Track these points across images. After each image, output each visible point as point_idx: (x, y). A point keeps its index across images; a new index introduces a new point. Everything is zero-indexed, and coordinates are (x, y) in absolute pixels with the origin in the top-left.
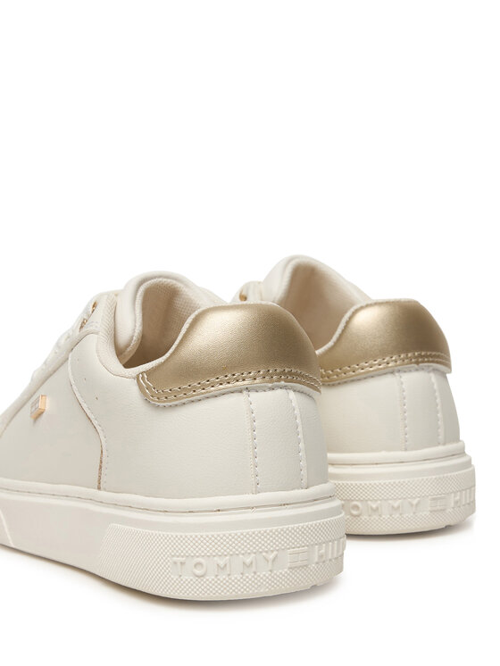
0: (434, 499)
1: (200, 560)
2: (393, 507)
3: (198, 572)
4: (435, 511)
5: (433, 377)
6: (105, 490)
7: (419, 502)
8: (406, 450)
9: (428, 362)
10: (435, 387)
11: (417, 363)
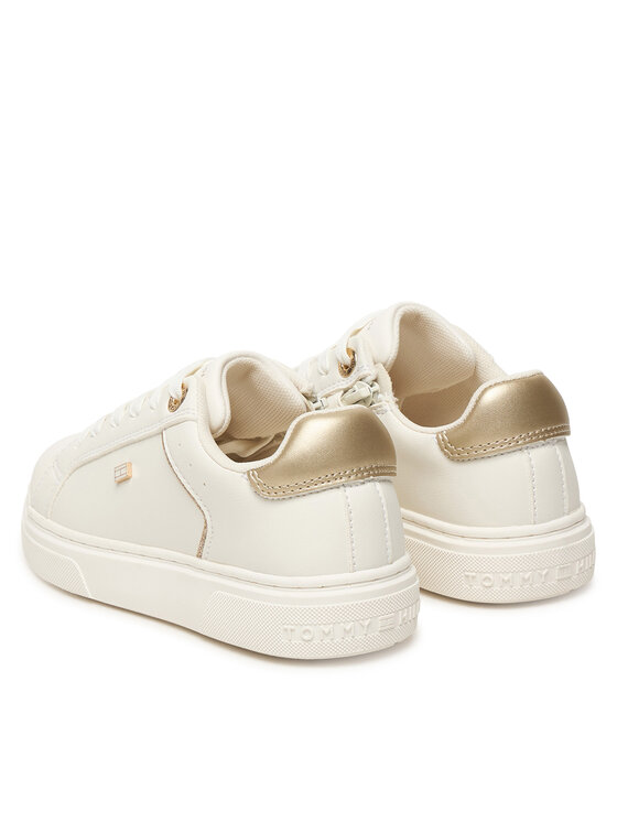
0: (561, 569)
1: (308, 627)
2: (524, 579)
3: (306, 637)
4: (562, 579)
5: (558, 449)
6: (206, 559)
7: (547, 574)
8: (535, 523)
9: (554, 436)
10: (560, 458)
11: (544, 439)
